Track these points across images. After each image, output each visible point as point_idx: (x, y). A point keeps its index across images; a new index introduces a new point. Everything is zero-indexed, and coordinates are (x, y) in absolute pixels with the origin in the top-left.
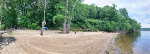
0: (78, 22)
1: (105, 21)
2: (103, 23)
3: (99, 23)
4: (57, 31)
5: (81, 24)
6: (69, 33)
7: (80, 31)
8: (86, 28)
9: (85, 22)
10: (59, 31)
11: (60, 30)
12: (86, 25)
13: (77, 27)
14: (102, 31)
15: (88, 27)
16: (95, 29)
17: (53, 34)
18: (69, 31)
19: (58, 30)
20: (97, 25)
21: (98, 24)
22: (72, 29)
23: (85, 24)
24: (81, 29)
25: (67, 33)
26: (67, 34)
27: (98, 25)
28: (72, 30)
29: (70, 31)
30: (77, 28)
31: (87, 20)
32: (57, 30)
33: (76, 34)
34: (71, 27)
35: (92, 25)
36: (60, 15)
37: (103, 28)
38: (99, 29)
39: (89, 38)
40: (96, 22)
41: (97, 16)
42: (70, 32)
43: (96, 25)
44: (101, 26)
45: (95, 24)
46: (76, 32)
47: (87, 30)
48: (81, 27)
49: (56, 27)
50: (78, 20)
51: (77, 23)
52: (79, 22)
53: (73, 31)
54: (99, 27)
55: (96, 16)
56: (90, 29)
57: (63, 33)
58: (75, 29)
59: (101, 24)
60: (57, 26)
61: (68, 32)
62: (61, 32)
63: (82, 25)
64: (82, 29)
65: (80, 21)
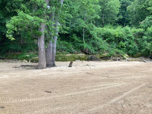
0: (75, 37)
1: (146, 28)
2: (141, 35)
3: (129, 35)
4: (19, 64)
5: (83, 43)
6: (54, 65)
7: (80, 59)
8: (94, 52)
9: (90, 36)
10: (25, 63)
11: (27, 58)
12: (94, 45)
13: (73, 50)
14: (137, 57)
15: (99, 49)
16: (118, 53)
17: (8, 71)
18: (53, 61)
19: (22, 59)
20: (124, 41)
21: (125, 37)
22: (61, 55)
23: (92, 41)
24: (82, 55)
25: (48, 66)
26: (48, 69)
27: (126, 42)
28: (60, 58)
29: (57, 60)
30: (71, 53)
31: (97, 31)
32: (17, 59)
33: (73, 68)
34: (58, 49)
35: (109, 42)
36: (28, 16)
37: (141, 48)
38: (131, 52)
39: (108, 76)
40: (121, 33)
41: (121, 17)
42: (56, 63)
43: (121, 42)
44: (135, 45)
45: (119, 39)
46: (71, 63)
47: (98, 56)
48: (83, 50)
49: (16, 51)
50: (75, 32)
51: (73, 40)
52: (78, 37)
53: (64, 60)
54: (130, 46)
55: (117, 19)
56: (106, 54)
57: (37, 68)
58: (69, 55)
59: (133, 38)
60: (20, 48)
61: (52, 63)
62: (30, 63)
63: (85, 45)
64: (84, 55)
65: (79, 34)
